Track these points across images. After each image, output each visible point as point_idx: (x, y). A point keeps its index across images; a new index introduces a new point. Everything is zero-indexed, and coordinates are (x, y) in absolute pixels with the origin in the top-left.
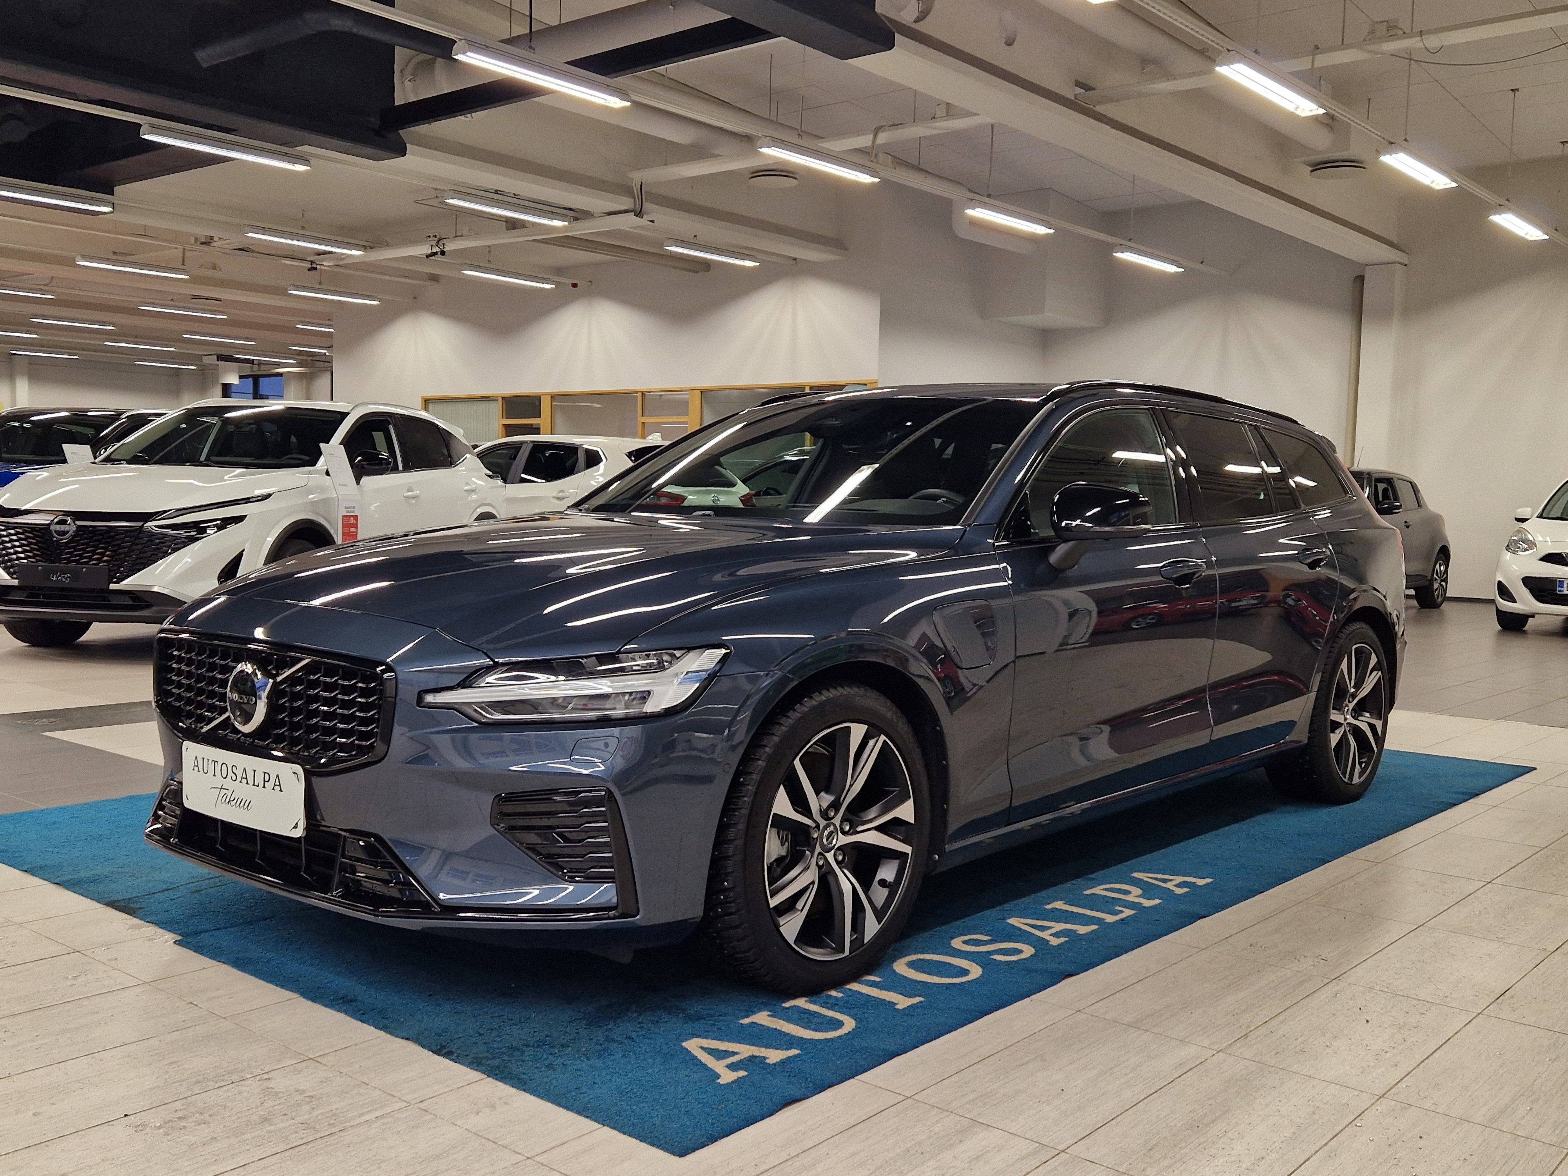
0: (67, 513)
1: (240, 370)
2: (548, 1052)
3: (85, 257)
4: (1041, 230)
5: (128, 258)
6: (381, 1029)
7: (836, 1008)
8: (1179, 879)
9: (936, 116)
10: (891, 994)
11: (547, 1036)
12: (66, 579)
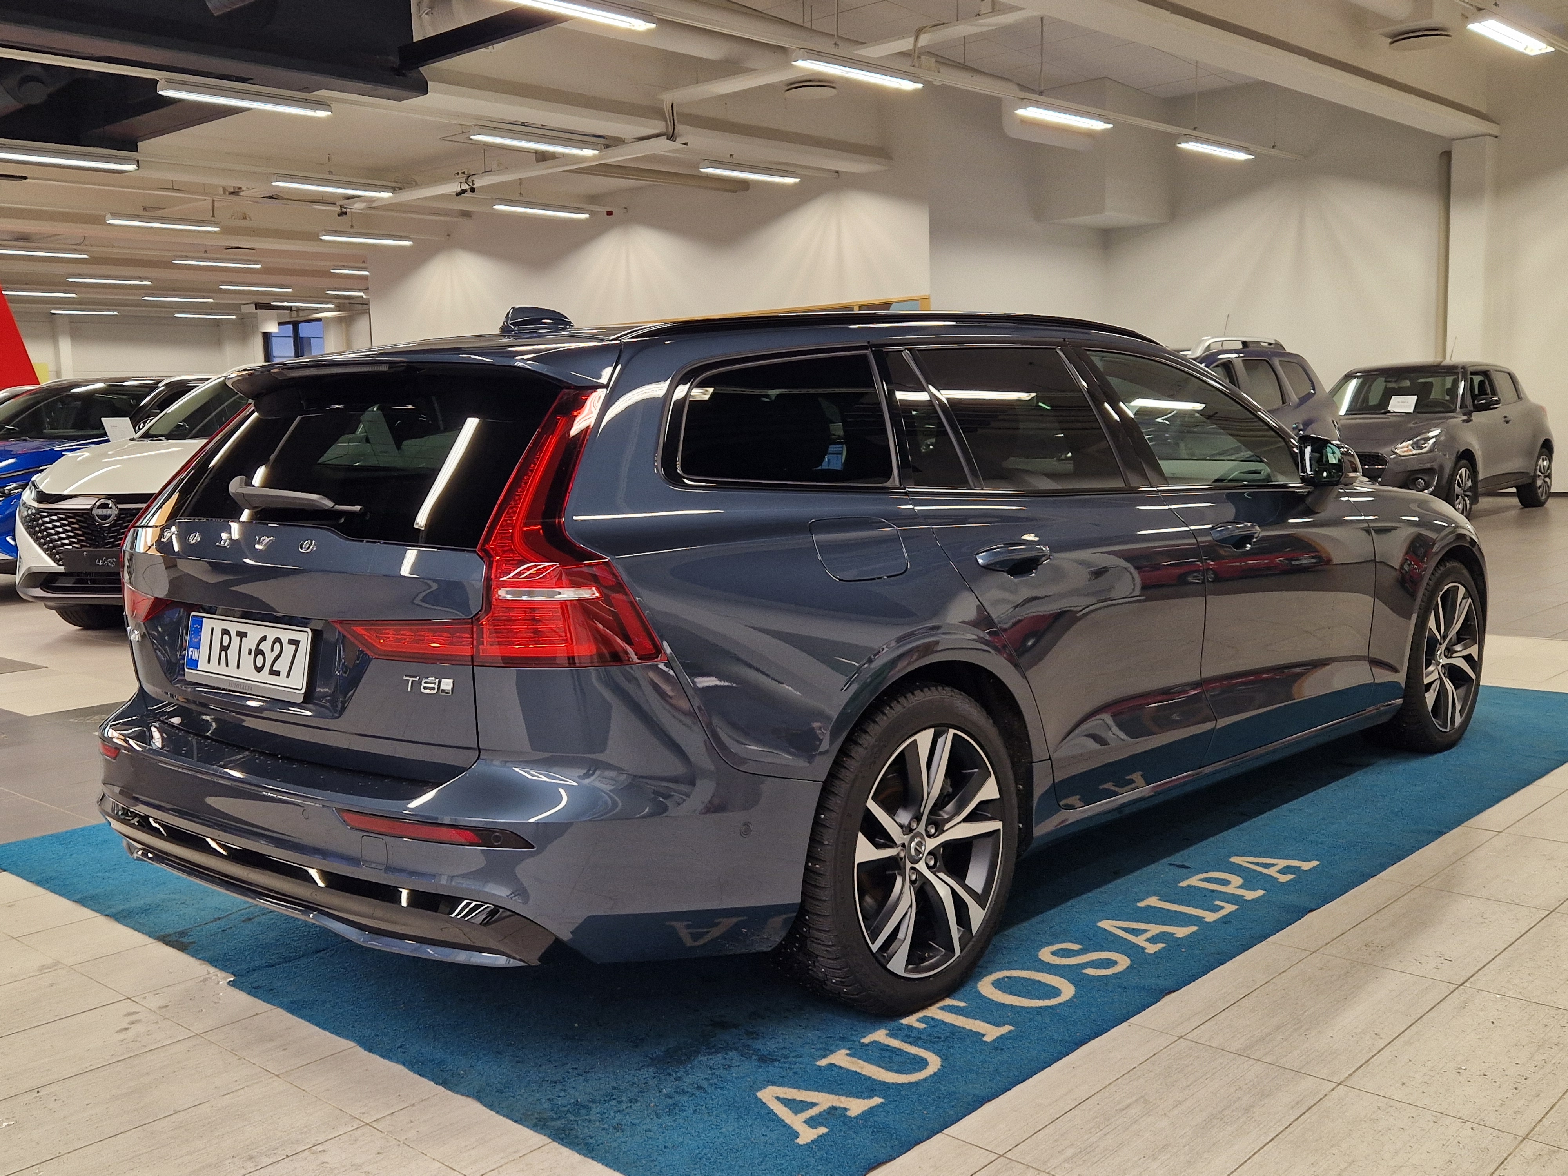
0: (109, 497)
1: (279, 316)
2: (615, 1108)
3: (115, 215)
4: (1098, 125)
5: (159, 213)
6: (440, 1085)
7: (919, 1042)
8: (1282, 863)
9: (981, 13)
10: (978, 1022)
11: (614, 1088)
12: (112, 564)
